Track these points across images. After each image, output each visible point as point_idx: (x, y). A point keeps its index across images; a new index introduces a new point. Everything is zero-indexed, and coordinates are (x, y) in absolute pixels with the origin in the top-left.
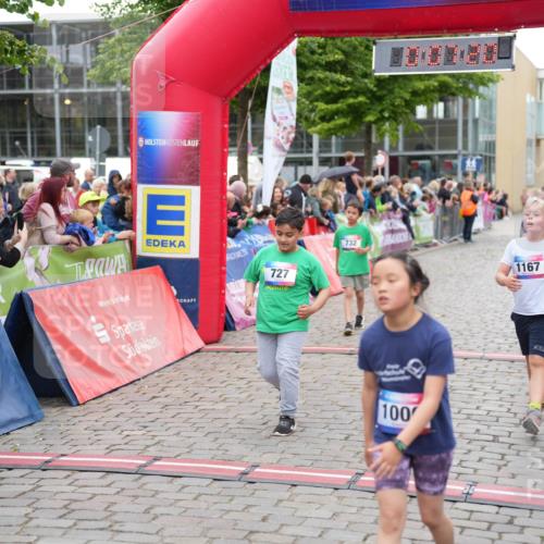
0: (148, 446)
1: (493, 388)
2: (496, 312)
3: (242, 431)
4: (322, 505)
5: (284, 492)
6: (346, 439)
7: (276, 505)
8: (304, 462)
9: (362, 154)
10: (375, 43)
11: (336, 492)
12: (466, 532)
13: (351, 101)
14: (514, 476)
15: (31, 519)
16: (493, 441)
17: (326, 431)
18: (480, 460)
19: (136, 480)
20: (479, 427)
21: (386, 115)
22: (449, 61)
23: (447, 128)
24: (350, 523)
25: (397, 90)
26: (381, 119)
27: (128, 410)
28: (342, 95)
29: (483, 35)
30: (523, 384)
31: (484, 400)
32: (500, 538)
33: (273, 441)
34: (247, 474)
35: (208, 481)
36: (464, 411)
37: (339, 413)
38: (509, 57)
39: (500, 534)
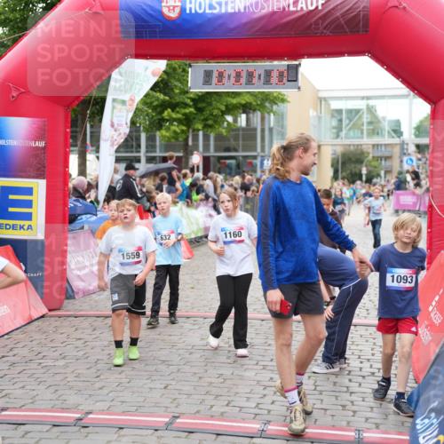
3: (80, 384)
5: (113, 434)
6: (165, 388)
9: (181, 154)
10: (190, 66)
11: (156, 432)
17: (149, 381)
18: (273, 403)
20: (273, 376)
22: (249, 82)
23: (249, 133)
25: (214, 103)
33: (105, 391)
34: (81, 419)
35: (48, 427)
36: (261, 363)
37: (160, 366)
38: (296, 80)
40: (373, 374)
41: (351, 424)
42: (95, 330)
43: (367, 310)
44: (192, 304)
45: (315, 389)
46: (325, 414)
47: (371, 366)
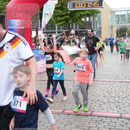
1: (99, 88)
2: (101, 69)
4: (55, 118)
7: (43, 118)
8: (51, 108)
9: (67, 30)
10: (68, 2)
11: (58, 115)
12: (90, 123)
13: (65, 17)
14: (103, 109)
16: (98, 101)
17: (57, 100)
18: (95, 106)
20: (95, 98)
21: (74, 20)
22: (87, 6)
24: (61, 122)
25: (76, 14)
26: (73, 22)
28: (63, 16)
30: (106, 87)
31: (97, 91)
32: (98, 125)
36: (91, 94)
37: (61, 95)
38: (102, 5)
39: (98, 123)
40: (126, 97)
41: (119, 112)
42: (41, 84)
43: (126, 77)
44: (71, 76)
45: (108, 102)
47: (126, 94)
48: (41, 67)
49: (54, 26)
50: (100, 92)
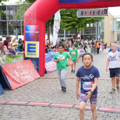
0: (28, 99)
1: (104, 86)
3: (49, 96)
4: (66, 112)
5: (58, 109)
6: (72, 97)
7: (56, 112)
8: (62, 103)
9: (75, 35)
10: (77, 10)
11: (69, 109)
12: (98, 118)
13: (72, 23)
14: (108, 105)
15: (2, 115)
16: (104, 98)
17: (67, 95)
18: (101, 102)
19: (25, 107)
20: (101, 95)
21: (80, 26)
22: (94, 14)
23: (94, 29)
24: (73, 116)
25: (82, 20)
27: (23, 91)
28: (70, 22)
29: (101, 9)
30: (110, 85)
31: (102, 89)
32: (105, 119)
33: (56, 98)
34: (50, 105)
35: (41, 107)
37: (70, 92)
38: (107, 13)
39: (105, 118)
42: (53, 82)
45: (113, 98)
46: (116, 105)
48: (52, 66)
49: (62, 30)
50: (105, 89)
